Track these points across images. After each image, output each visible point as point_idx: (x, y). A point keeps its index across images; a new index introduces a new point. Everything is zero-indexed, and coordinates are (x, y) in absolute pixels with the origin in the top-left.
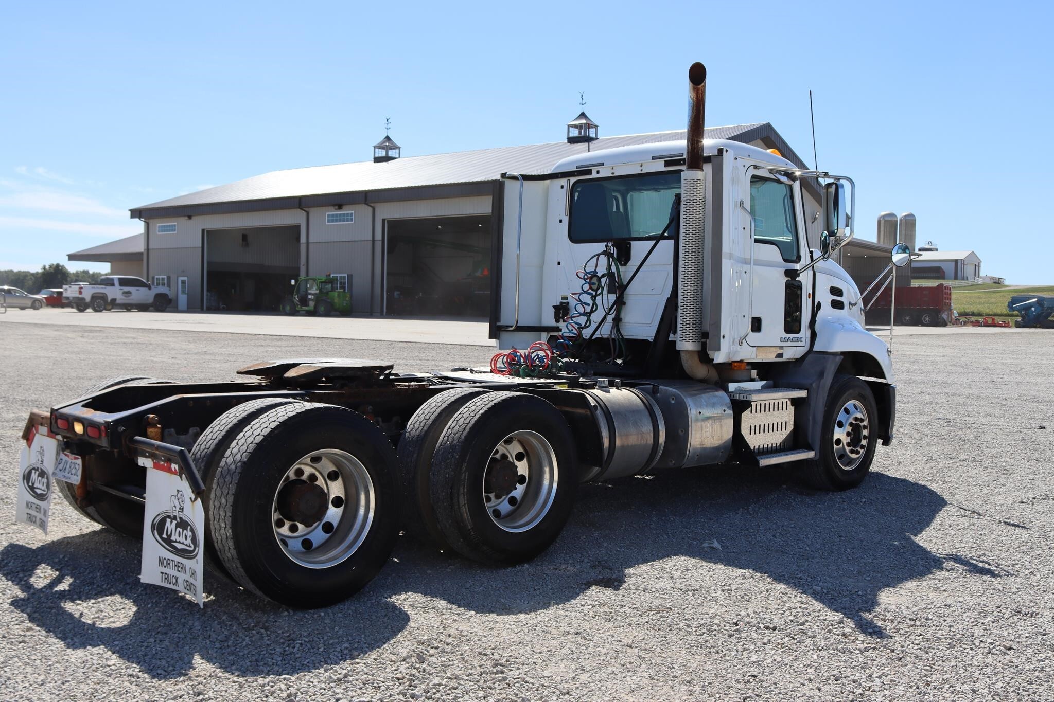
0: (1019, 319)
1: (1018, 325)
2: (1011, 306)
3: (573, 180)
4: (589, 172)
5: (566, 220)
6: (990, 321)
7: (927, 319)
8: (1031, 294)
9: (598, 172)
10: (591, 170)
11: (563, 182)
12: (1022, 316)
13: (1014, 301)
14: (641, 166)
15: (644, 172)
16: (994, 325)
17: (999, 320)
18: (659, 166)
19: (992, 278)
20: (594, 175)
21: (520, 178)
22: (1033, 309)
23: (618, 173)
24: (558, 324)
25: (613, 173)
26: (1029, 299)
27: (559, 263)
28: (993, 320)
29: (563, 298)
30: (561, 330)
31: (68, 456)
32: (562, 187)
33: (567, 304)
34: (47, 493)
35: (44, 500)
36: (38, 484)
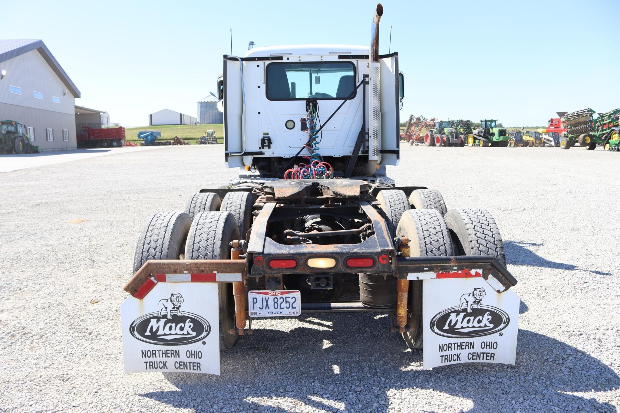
0: (143, 142)
1: (142, 145)
2: (139, 136)
3: (267, 62)
4: (280, 58)
5: (263, 87)
6: (128, 144)
7: (116, 144)
8: (147, 130)
9: (288, 59)
10: (282, 57)
11: (261, 63)
12: (145, 141)
13: (140, 134)
14: (321, 57)
15: (323, 60)
16: (130, 145)
17: (132, 143)
18: (335, 59)
19: (115, 124)
20: (285, 60)
21: (240, 59)
22: (149, 137)
23: (303, 60)
24: (262, 150)
25: (300, 60)
26: (147, 133)
27: (259, 113)
28: (130, 143)
29: (264, 134)
30: (264, 154)
31: (267, 294)
32: (258, 66)
33: (269, 137)
34: (197, 335)
35: (189, 343)
36: (167, 331)
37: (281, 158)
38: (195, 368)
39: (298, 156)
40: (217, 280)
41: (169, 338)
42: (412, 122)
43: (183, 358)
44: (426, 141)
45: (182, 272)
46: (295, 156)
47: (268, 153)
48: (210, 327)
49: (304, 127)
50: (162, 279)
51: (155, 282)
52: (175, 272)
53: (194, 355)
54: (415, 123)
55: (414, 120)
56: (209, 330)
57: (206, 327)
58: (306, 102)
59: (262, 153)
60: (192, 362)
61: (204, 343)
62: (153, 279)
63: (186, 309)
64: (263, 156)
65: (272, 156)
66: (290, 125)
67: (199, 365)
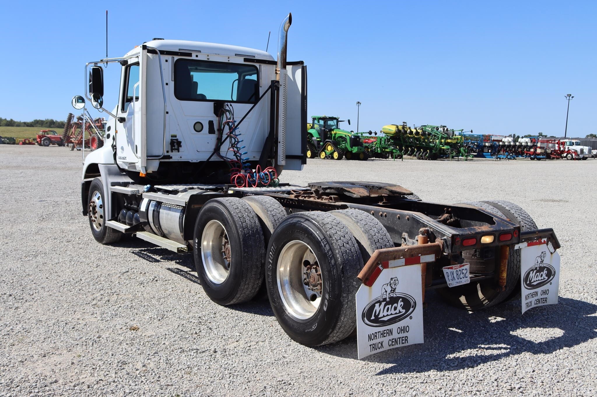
3: (176, 58)
4: (190, 55)
5: (172, 84)
9: (197, 56)
10: (191, 53)
11: (169, 58)
14: (229, 58)
15: (230, 62)
18: (240, 61)
20: (194, 57)
21: (158, 52)
23: (211, 59)
24: (170, 154)
25: (208, 59)
29: (172, 136)
30: (171, 158)
31: (452, 268)
32: (167, 61)
33: (177, 140)
34: (406, 312)
35: (400, 320)
36: (385, 313)
37: (188, 162)
38: (404, 342)
39: (210, 160)
40: (421, 261)
41: (386, 319)
42: (72, 122)
43: (395, 335)
44: (92, 145)
45: (399, 258)
46: (206, 160)
47: (176, 157)
48: (415, 303)
49: (211, 131)
50: (386, 266)
51: (381, 268)
52: (395, 258)
53: (403, 330)
54: (75, 123)
55: (75, 120)
56: (414, 307)
57: (412, 304)
58: (214, 104)
59: (169, 157)
60: (401, 337)
61: (411, 318)
62: (380, 266)
63: (400, 290)
64: (171, 160)
65: (179, 160)
66: (198, 127)
67: (406, 338)
